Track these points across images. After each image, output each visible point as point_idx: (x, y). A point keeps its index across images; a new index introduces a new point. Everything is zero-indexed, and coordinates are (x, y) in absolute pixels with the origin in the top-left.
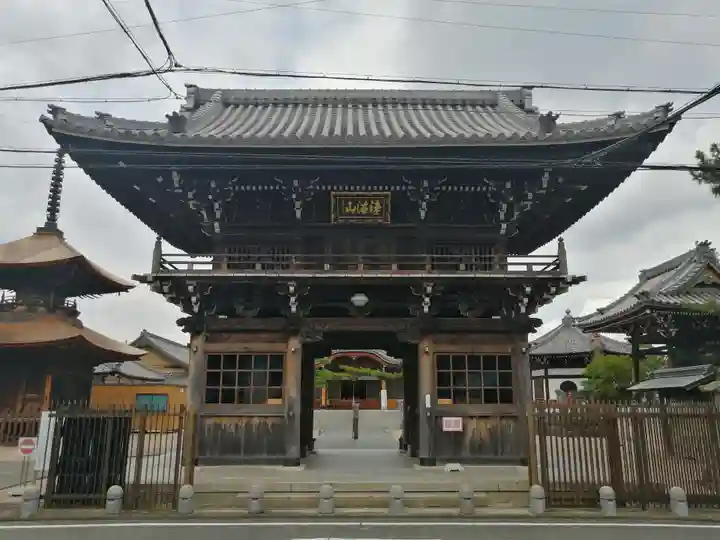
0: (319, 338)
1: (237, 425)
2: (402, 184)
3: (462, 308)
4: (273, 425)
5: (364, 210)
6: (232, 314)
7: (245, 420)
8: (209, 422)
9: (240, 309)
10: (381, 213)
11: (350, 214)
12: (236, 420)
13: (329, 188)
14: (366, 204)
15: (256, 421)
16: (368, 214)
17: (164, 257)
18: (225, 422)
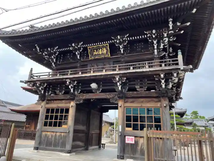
0: (81, 102)
1: (52, 135)
2: (112, 40)
3: (137, 87)
4: (63, 136)
5: (100, 53)
6: (55, 94)
7: (55, 134)
8: (44, 133)
9: (58, 92)
10: (107, 53)
11: (96, 55)
12: (52, 133)
13: (87, 45)
14: (101, 50)
15: (58, 134)
16: (102, 54)
17: (33, 75)
18: (49, 133)
